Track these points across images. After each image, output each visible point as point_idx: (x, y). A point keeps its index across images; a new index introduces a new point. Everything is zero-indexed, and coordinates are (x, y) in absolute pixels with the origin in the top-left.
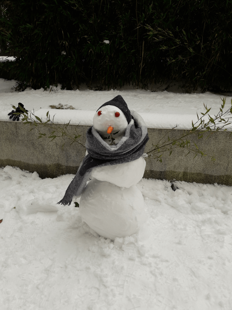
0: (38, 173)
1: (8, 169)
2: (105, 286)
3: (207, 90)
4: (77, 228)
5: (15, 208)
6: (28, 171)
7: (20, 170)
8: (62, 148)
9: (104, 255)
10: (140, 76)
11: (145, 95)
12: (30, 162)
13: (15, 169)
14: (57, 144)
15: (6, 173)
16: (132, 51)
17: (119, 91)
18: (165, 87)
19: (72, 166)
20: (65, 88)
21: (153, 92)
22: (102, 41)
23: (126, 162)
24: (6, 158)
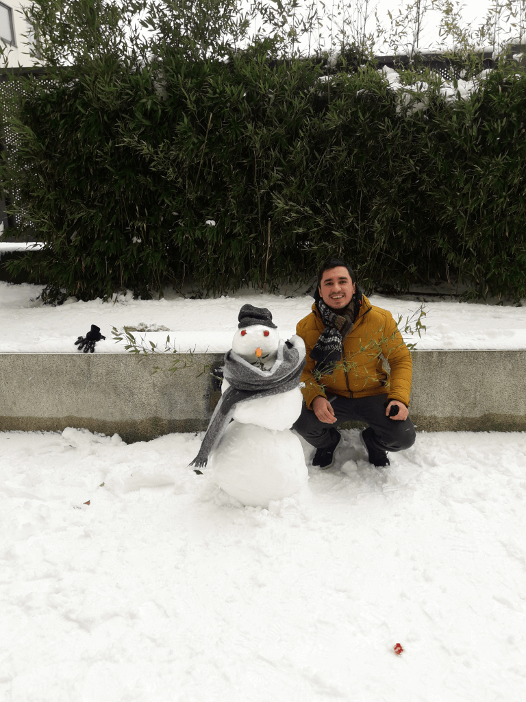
0: (120, 435)
1: (69, 432)
2: (266, 556)
3: (373, 291)
4: (208, 501)
5: (102, 485)
6: (103, 435)
7: (90, 433)
8: (164, 391)
9: (257, 525)
10: (266, 274)
11: (277, 304)
12: (109, 419)
13: (80, 432)
14: (154, 385)
15: (67, 440)
16: (252, 235)
17: (234, 299)
18: (306, 288)
19: (178, 419)
20: (140, 297)
21: (288, 297)
22: (204, 223)
23: (281, 392)
24: (66, 414)
